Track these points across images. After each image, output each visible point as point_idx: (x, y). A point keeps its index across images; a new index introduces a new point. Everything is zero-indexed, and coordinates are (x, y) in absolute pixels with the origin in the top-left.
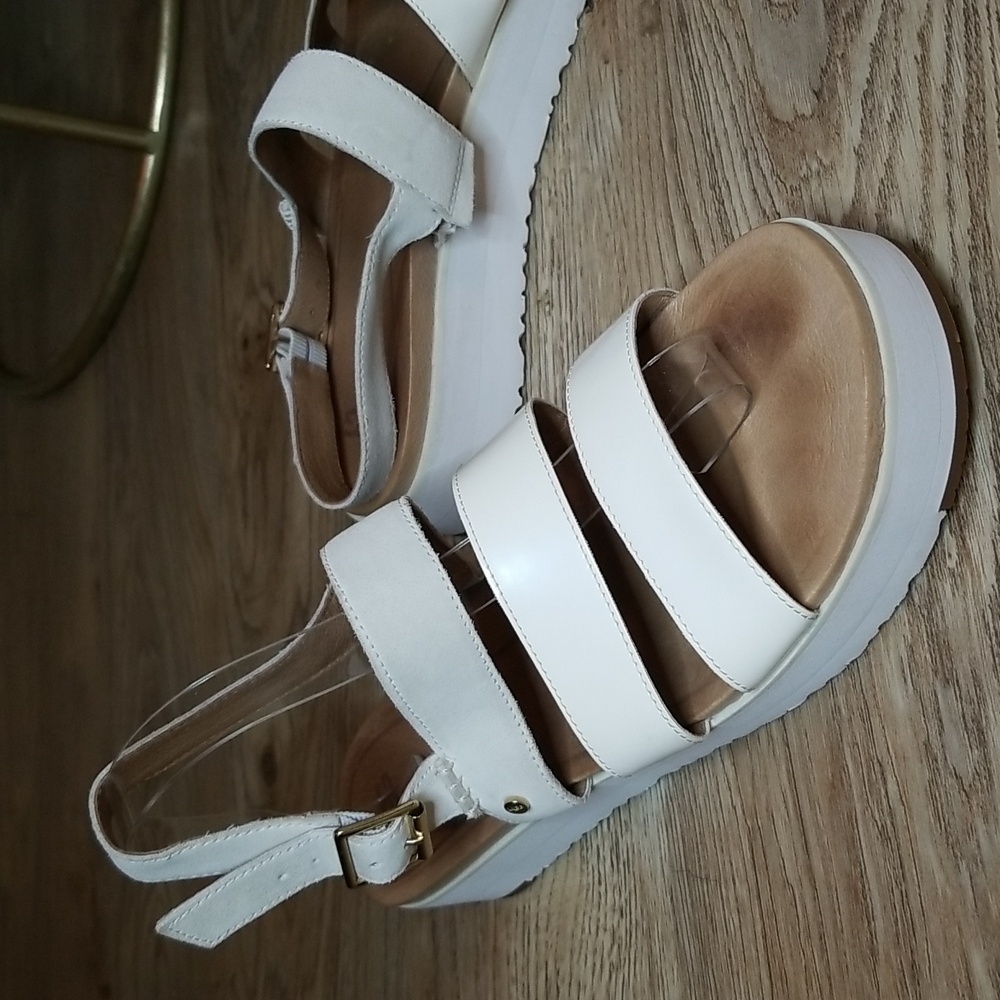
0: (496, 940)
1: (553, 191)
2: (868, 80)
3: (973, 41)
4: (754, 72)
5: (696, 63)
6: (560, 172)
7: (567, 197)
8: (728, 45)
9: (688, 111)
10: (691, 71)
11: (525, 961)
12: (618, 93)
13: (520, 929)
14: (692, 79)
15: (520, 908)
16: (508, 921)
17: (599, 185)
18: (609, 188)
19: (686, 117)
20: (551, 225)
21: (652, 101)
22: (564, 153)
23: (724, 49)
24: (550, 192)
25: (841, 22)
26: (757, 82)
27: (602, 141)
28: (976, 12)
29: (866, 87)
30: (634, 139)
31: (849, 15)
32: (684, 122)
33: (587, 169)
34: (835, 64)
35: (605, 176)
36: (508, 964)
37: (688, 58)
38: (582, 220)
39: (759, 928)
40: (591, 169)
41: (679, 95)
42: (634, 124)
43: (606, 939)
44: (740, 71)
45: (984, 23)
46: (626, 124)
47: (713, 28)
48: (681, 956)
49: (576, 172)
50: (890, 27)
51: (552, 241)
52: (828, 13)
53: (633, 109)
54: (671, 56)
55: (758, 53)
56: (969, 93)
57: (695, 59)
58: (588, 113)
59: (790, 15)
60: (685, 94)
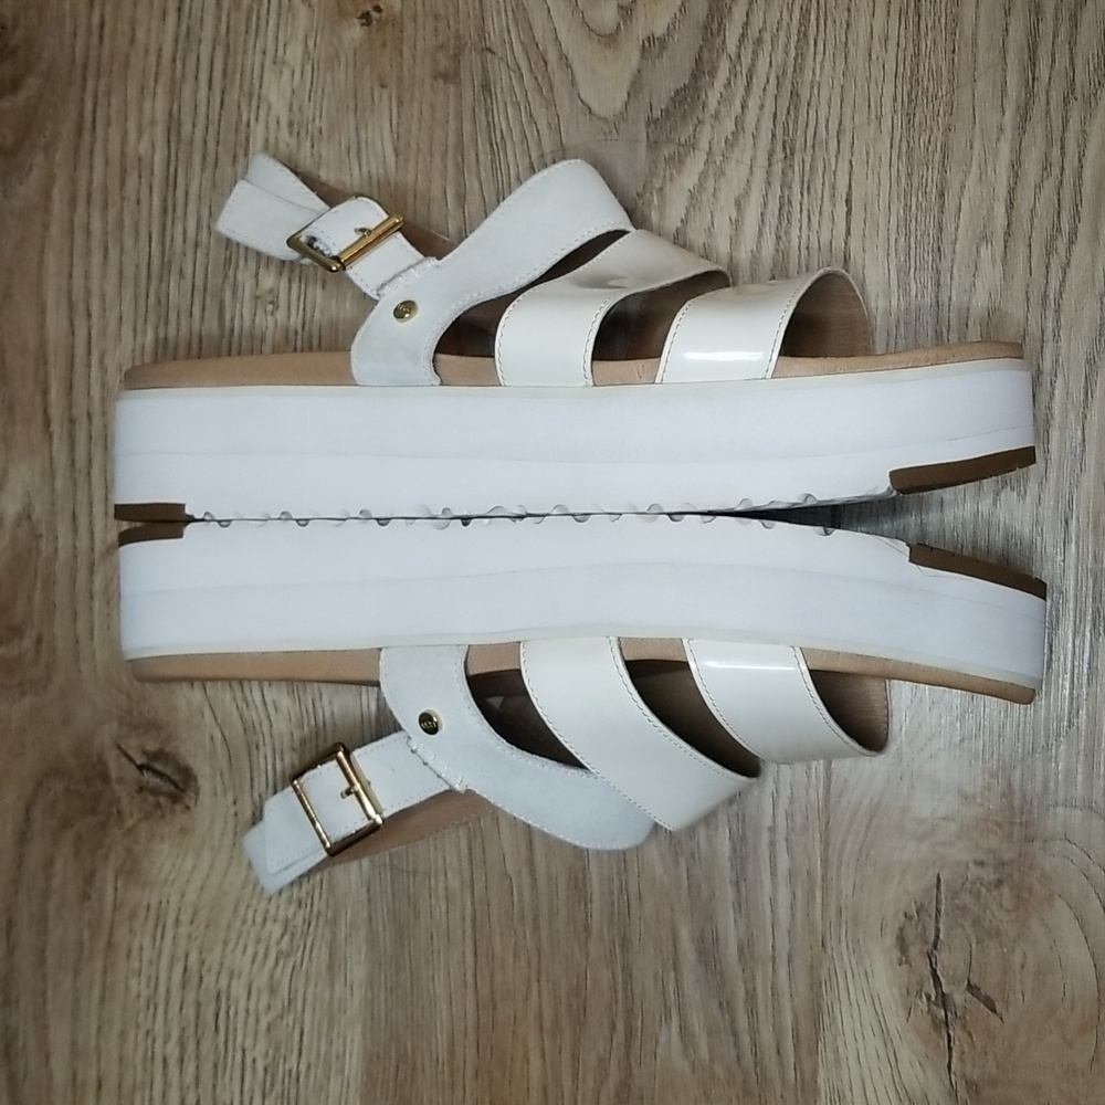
0: (111, 934)
2: (682, 221)
3: (784, 225)
5: (498, 133)
8: (538, 131)
9: (482, 172)
10: (490, 138)
11: (156, 954)
12: (394, 122)
13: (151, 923)
14: (491, 145)
15: (154, 903)
16: (133, 915)
19: (479, 179)
21: (438, 149)
23: (532, 133)
25: (662, 160)
27: (368, 162)
28: (790, 202)
29: (680, 224)
30: (411, 175)
31: (672, 158)
32: (476, 183)
34: (651, 194)
36: (128, 957)
37: (488, 123)
39: (469, 912)
41: (473, 154)
42: (412, 159)
43: (277, 930)
45: (796, 215)
46: (401, 157)
47: (522, 108)
48: (372, 941)
50: (710, 185)
52: (649, 147)
53: (414, 146)
54: (467, 115)
56: (775, 266)
57: (497, 127)
58: (352, 129)
59: (611, 132)
60: (481, 157)
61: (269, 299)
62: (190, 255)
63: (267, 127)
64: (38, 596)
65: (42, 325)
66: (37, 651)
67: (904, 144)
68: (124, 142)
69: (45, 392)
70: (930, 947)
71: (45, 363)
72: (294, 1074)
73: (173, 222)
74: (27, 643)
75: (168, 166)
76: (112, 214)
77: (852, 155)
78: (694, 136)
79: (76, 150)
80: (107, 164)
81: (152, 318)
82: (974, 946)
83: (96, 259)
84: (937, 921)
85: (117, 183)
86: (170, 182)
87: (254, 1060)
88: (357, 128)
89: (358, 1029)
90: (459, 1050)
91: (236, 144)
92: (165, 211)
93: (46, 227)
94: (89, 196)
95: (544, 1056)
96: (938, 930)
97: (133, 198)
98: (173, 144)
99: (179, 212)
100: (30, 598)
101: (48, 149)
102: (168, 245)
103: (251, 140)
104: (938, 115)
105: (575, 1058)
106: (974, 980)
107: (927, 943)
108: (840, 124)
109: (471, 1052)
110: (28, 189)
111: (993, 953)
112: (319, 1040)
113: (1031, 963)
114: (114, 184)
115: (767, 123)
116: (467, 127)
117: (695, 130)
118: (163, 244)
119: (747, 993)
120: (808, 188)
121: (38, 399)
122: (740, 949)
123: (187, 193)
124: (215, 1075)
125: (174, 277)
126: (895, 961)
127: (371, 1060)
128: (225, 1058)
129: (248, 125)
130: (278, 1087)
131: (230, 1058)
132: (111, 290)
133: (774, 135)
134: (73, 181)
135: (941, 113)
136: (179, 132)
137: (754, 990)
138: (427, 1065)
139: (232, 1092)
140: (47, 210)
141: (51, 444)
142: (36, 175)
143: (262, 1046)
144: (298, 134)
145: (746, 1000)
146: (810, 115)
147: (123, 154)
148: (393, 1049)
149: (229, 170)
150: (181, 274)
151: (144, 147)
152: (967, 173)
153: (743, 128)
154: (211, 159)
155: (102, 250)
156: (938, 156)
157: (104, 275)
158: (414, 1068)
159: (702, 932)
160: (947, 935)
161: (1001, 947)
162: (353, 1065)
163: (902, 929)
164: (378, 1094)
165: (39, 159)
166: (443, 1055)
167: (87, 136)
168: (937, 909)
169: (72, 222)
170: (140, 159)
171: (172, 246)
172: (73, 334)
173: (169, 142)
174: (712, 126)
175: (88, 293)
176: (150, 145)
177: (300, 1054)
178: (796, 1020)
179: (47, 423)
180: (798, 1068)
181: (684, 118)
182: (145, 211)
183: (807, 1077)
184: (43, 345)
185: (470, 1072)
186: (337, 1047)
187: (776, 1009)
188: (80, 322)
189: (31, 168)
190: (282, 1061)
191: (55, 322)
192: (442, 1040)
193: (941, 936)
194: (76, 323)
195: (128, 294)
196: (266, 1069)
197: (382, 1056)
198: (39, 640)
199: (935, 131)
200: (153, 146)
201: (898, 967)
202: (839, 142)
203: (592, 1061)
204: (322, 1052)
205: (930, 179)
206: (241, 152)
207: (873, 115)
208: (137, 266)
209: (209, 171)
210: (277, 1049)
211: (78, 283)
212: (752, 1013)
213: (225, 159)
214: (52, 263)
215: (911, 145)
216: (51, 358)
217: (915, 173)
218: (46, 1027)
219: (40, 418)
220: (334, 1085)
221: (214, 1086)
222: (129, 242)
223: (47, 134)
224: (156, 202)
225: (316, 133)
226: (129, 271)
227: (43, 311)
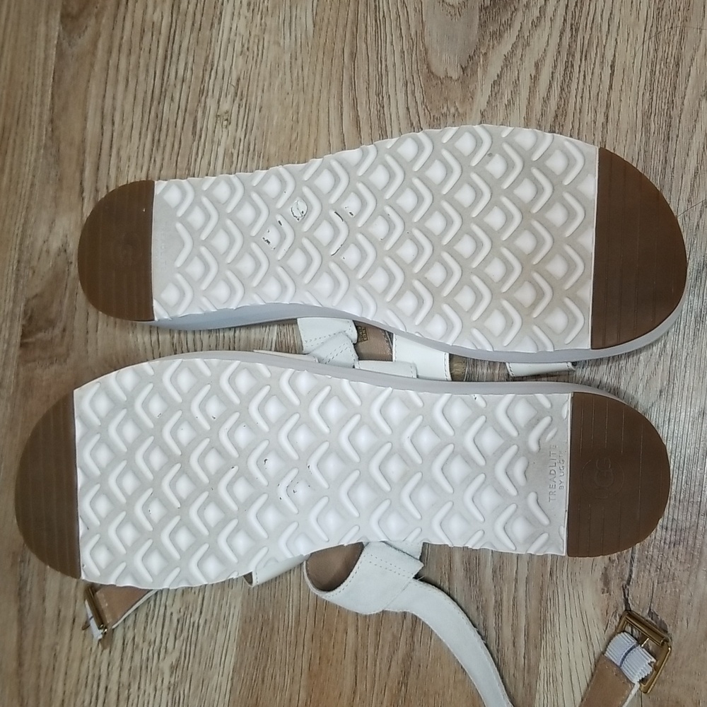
1: (246, 46)
2: (498, 76)
3: (567, 81)
4: (423, 38)
5: (381, 13)
6: (255, 36)
7: (258, 55)
8: (407, 12)
9: (369, 39)
10: (376, 16)
12: (315, 5)
14: (376, 21)
17: (287, 58)
18: (295, 63)
19: (366, 44)
20: (239, 68)
21: (341, 22)
22: (261, 25)
23: (404, 14)
24: (243, 46)
25: (488, 34)
26: (424, 45)
27: (296, 30)
28: (572, 66)
29: (496, 78)
30: (322, 41)
31: (494, 33)
32: (364, 46)
33: (279, 44)
34: (479, 57)
35: (293, 53)
37: (376, 6)
38: (268, 75)
40: (282, 44)
41: (363, 25)
42: (324, 29)
44: (413, 33)
45: (576, 74)
46: (317, 27)
49: (269, 42)
50: (519, 52)
51: (238, 80)
52: (481, 25)
53: (326, 20)
55: (427, 26)
56: (558, 108)
57: (381, 10)
58: (288, 9)
59: (455, 14)
60: (369, 29)
61: (225, 118)
62: (179, 87)
63: (234, 6)
64: (66, 301)
65: (84, 128)
66: (63, 337)
67: (654, 29)
68: (145, 12)
69: (82, 172)
70: (625, 582)
71: (84, 152)
72: (196, 625)
73: (170, 65)
74: (57, 331)
75: (170, 30)
76: (133, 58)
77: (618, 35)
78: (511, 19)
79: (115, 16)
80: (133, 26)
81: (151, 126)
82: (656, 584)
83: (121, 87)
84: (632, 565)
85: (138, 38)
86: (170, 40)
87: (172, 614)
88: (290, 7)
89: (240, 599)
90: (303, 621)
91: (213, 16)
92: (166, 58)
93: (92, 65)
94: (120, 46)
95: (357, 630)
96: (631, 571)
97: (147, 49)
98: (174, 16)
99: (174, 59)
100: (61, 302)
101: (98, 16)
102: (165, 79)
103: (223, 14)
104: (679, 10)
105: (378, 634)
106: (655, 609)
107: (623, 580)
108: (611, 14)
109: (310, 622)
110: (84, 41)
111: (669, 591)
112: (214, 604)
113: (696, 601)
114: (136, 39)
115: (561, 11)
116: (362, 8)
117: (512, 15)
118: (163, 79)
119: (496, 602)
120: (586, 56)
121: (78, 175)
122: (494, 572)
123: (180, 46)
124: (147, 622)
125: (168, 100)
126: (600, 591)
127: (246, 621)
128: (154, 611)
129: (222, 4)
130: (185, 633)
131: (157, 610)
132: (128, 108)
133: (565, 20)
134: (111, 36)
135: (682, 8)
136: (179, 7)
137: (501, 600)
138: (281, 628)
139: (156, 634)
140: (94, 54)
141: (83, 205)
142: (89, 33)
143: (178, 605)
144: (253, 10)
145: (495, 607)
146: (591, 7)
147: (143, 20)
148: (260, 615)
149: (208, 33)
150: (172, 99)
151: (156, 17)
152: (696, 50)
153: (544, 14)
154: (197, 25)
155: (125, 83)
156: (677, 38)
157: (125, 98)
158: (272, 629)
159: (470, 557)
160: (638, 576)
161: (675, 588)
162: (234, 624)
163: (606, 569)
164: (248, 644)
165: (92, 22)
166: (292, 623)
167: (122, 8)
168: (632, 557)
169: (108, 63)
170: (153, 23)
171: (167, 81)
172: (102, 135)
173: (172, 14)
174: (524, 13)
175: (114, 108)
176: (161, 16)
177: (201, 613)
178: (528, 624)
179: (82, 191)
180: (526, 657)
181: (505, 6)
182: (153, 57)
183: (533, 663)
184: (83, 141)
185: (308, 636)
186: (225, 610)
187: (516, 616)
188: (107, 127)
189: (86, 27)
190: (189, 616)
191: (92, 126)
192: (292, 614)
193: (633, 576)
194: (105, 128)
195: (138, 110)
196: (178, 621)
197: (253, 619)
198: (64, 330)
199: (676, 21)
200: (162, 16)
201: (602, 595)
202: (609, 25)
203: (389, 637)
204: (215, 612)
205: (670, 53)
206: (216, 21)
207: (634, 9)
208: (146, 92)
209: (194, 34)
210: (187, 608)
211: (108, 101)
212: (498, 615)
213: (206, 25)
214: (94, 89)
215: (659, 30)
216: (88, 150)
217: (660, 49)
218: (45, 580)
219: (77, 188)
220: (221, 636)
221: (145, 629)
222: (142, 78)
223: (98, 6)
224: (161, 51)
225: (264, 10)
226: (140, 96)
227: (86, 119)
